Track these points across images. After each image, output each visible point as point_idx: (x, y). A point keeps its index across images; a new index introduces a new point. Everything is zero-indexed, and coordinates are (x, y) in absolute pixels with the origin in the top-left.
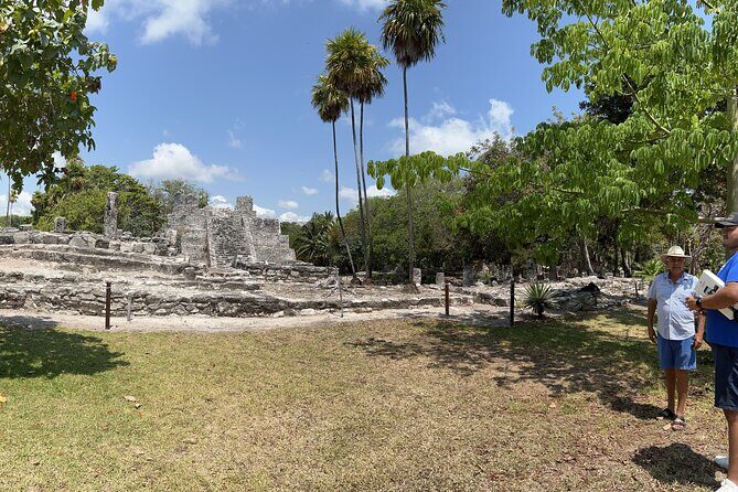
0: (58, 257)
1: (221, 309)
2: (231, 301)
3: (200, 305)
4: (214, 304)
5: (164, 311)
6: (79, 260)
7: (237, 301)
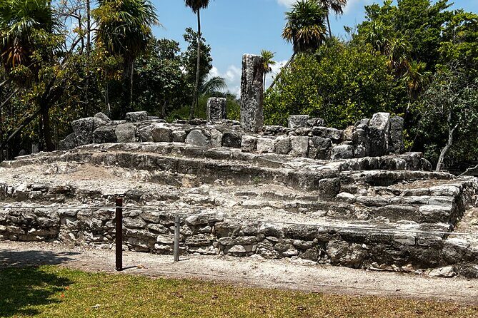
0: (149, 163)
1: (333, 251)
2: (349, 238)
3: (297, 242)
4: (323, 243)
5: (241, 249)
6: (177, 166)
7: (360, 239)
